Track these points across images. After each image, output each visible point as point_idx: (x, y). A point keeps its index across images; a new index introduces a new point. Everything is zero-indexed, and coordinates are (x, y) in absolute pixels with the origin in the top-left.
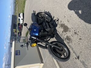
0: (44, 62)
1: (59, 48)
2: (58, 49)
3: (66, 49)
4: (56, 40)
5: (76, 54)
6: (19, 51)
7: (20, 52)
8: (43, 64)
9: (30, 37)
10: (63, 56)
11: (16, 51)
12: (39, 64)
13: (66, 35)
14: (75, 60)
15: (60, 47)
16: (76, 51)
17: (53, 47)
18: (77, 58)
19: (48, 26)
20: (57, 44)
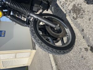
1: (54, 26)
3: (68, 30)
4: (51, 13)
5: (88, 41)
6: (5, 31)
7: (5, 33)
8: (36, 51)
10: (59, 44)
13: (72, 4)
14: (84, 53)
15: (56, 25)
16: (90, 34)
18: (89, 48)
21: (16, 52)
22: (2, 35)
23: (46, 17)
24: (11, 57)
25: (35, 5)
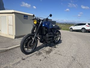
0: (16, 39)
2: (31, 42)
6: (27, 19)
8: (14, 39)
9: (41, 20)
11: (27, 16)
12: (14, 34)
13: (43, 52)
15: (33, 44)
17: (33, 38)
18: (23, 59)
19: (50, 36)
20: (35, 42)
21: (14, 25)
22: (25, 18)
23: (36, 40)
24: (9, 22)
25: (41, 36)
